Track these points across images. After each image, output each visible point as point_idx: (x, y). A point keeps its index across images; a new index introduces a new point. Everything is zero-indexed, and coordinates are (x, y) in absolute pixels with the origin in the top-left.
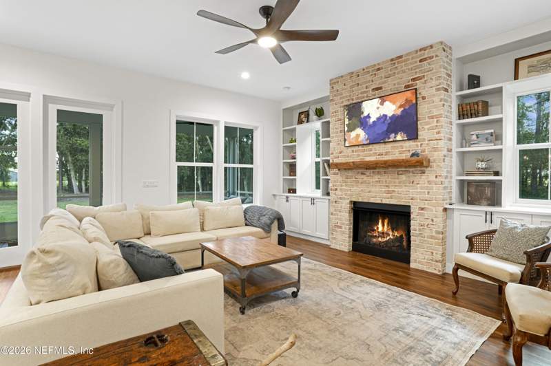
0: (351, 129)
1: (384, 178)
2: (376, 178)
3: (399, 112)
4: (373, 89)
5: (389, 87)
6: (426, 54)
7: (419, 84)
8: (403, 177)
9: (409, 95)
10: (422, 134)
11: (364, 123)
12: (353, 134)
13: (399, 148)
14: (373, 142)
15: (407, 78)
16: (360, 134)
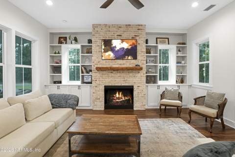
0: (106, 51)
1: (122, 75)
2: (119, 75)
3: (130, 47)
4: (117, 35)
5: (125, 36)
6: (140, 27)
7: (137, 38)
8: (131, 74)
9: (134, 41)
10: (139, 57)
11: (112, 49)
12: (107, 54)
13: (129, 62)
14: (117, 58)
15: (133, 35)
16: (110, 54)
